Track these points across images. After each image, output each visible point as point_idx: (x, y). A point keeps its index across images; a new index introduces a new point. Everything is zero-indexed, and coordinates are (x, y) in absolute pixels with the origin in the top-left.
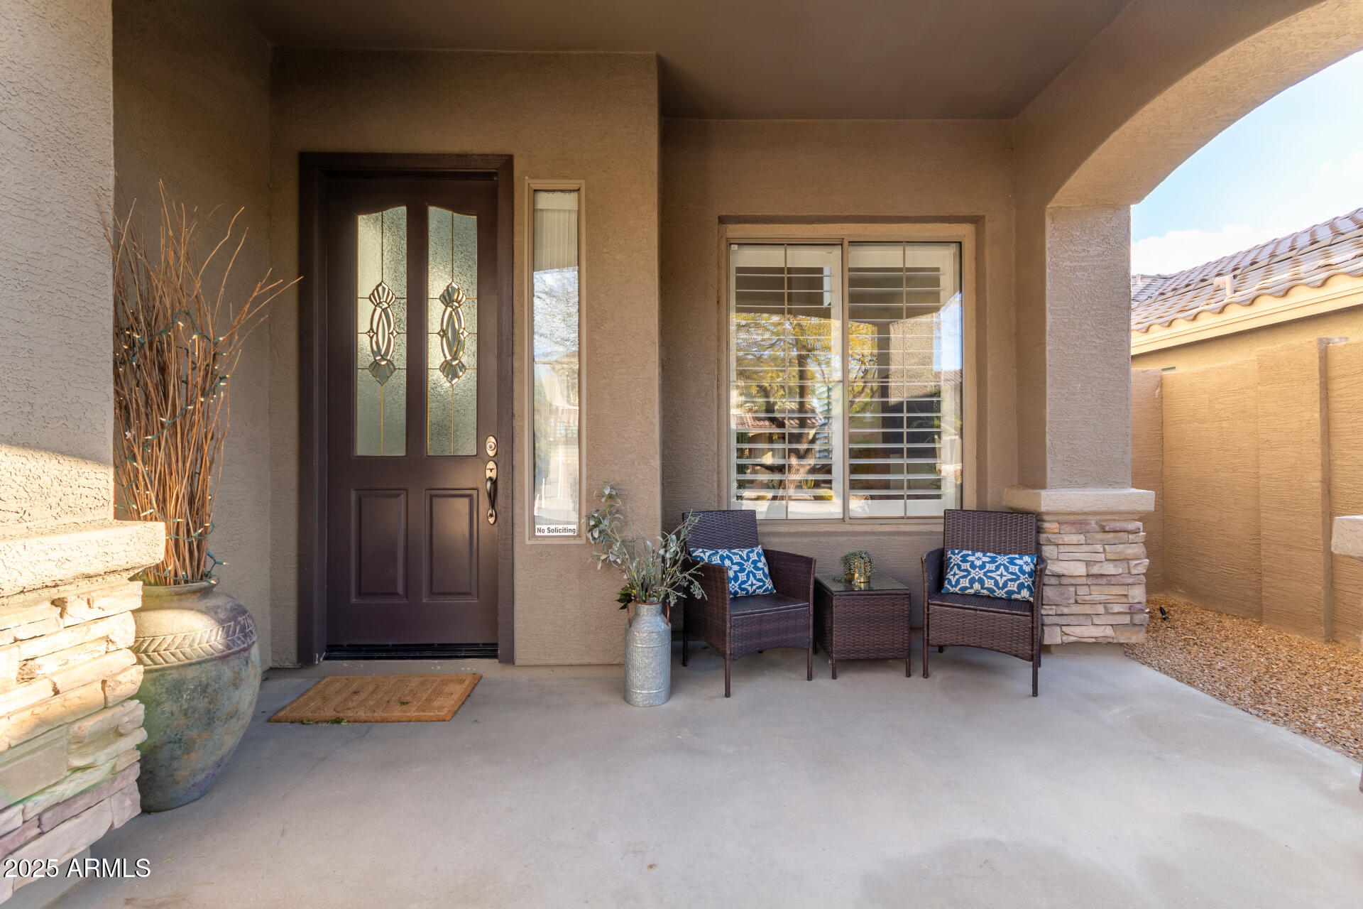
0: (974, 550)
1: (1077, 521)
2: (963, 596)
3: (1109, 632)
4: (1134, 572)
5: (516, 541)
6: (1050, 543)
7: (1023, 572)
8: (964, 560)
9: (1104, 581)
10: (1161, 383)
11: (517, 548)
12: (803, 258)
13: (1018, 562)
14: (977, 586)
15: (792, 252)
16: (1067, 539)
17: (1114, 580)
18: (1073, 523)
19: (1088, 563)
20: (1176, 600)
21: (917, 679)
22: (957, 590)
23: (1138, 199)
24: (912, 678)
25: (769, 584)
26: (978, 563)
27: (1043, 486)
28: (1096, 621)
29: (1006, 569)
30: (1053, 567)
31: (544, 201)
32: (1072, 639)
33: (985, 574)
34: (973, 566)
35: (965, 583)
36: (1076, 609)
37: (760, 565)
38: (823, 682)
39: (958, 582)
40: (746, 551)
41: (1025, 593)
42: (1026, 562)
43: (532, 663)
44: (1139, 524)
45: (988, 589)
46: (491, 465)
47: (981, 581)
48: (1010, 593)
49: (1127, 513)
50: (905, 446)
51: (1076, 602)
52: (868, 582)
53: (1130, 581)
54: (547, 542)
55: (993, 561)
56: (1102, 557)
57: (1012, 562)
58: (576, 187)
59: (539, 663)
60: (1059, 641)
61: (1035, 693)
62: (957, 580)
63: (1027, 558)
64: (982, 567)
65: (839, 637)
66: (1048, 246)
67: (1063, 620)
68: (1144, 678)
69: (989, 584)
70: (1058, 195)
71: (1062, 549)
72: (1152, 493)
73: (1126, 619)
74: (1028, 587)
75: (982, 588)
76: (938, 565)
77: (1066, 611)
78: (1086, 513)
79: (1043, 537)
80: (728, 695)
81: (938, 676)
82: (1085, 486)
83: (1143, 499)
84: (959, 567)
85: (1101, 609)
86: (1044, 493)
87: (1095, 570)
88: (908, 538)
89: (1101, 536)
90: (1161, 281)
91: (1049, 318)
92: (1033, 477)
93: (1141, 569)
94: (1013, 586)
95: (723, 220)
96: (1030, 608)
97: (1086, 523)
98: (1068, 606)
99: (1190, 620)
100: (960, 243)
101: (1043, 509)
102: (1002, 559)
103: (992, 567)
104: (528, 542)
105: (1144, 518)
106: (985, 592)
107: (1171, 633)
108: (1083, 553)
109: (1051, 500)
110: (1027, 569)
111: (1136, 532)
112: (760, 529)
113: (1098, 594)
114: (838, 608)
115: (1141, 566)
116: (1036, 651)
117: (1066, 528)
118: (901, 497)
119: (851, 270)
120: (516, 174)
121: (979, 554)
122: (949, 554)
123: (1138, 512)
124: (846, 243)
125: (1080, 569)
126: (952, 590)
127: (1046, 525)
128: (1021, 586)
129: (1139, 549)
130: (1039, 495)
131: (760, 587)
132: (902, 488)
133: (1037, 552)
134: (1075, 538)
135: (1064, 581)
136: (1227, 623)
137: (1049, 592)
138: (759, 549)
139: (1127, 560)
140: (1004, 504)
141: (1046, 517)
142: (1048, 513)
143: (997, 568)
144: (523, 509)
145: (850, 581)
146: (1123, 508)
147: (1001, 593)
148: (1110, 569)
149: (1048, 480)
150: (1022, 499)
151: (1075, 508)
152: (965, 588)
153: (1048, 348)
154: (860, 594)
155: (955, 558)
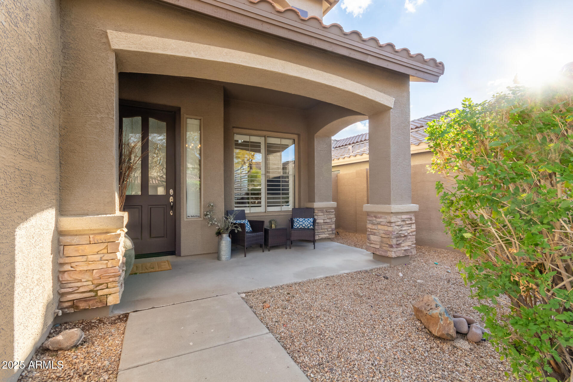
0: (300, 218)
1: (321, 210)
2: (298, 229)
3: (328, 235)
4: (333, 221)
5: (182, 219)
6: (316, 215)
7: (311, 222)
8: (298, 220)
9: (327, 224)
10: (337, 176)
11: (182, 222)
12: (254, 139)
13: (310, 220)
14: (301, 226)
15: (252, 137)
16: (320, 214)
17: (329, 223)
18: (320, 210)
19: (324, 220)
20: (340, 231)
21: (288, 250)
22: (296, 227)
23: (333, 136)
24: (287, 249)
25: (251, 229)
26: (301, 221)
27: (314, 202)
28: (325, 233)
29: (307, 221)
30: (317, 221)
31: (189, 121)
32: (321, 238)
33: (303, 223)
34: (300, 222)
35: (298, 226)
36: (321, 231)
37: (248, 224)
38: (267, 253)
39: (297, 226)
40: (244, 220)
41: (312, 227)
42: (312, 220)
43: (187, 255)
44: (334, 210)
45: (304, 227)
46: (171, 198)
47: (302, 225)
48: (308, 227)
49: (332, 208)
50: (281, 192)
51: (321, 229)
52: (276, 227)
53: (332, 223)
54: (191, 220)
55: (304, 220)
56: (326, 218)
57: (308, 220)
58: (200, 118)
59: (189, 255)
60: (318, 238)
61: (314, 248)
62: (296, 225)
63: (312, 219)
64: (302, 221)
65: (271, 241)
66: (315, 144)
67: (319, 234)
68: (335, 244)
69: (304, 225)
70: (317, 133)
71: (319, 217)
72: (336, 203)
73: (331, 232)
74: (312, 225)
75: (302, 226)
76: (292, 222)
77: (319, 231)
78: (323, 208)
79: (315, 214)
80: (245, 256)
81: (293, 249)
82: (323, 201)
83: (334, 204)
84: (297, 222)
85: (326, 230)
86: (315, 203)
87: (325, 221)
88: (283, 216)
89: (326, 213)
90: (336, 142)
91: (316, 162)
92: (312, 199)
93: (334, 221)
94: (309, 225)
95: (233, 127)
96: (314, 230)
97: (323, 210)
98: (319, 230)
99: (343, 234)
100: (294, 140)
101: (315, 207)
102: (306, 219)
103: (304, 221)
104: (185, 220)
105: (335, 208)
106: (303, 227)
107: (339, 237)
108: (322, 217)
109: (317, 205)
110: (312, 221)
111: (333, 212)
112: (246, 215)
113: (326, 227)
114: (270, 233)
115: (334, 220)
116: (314, 241)
117: (319, 212)
118: (280, 206)
119: (268, 143)
120: (182, 113)
121: (301, 219)
122: (294, 219)
123: (333, 208)
124: (266, 137)
125: (322, 221)
126: (295, 228)
127: (315, 211)
128: (311, 225)
129: (333, 216)
130: (314, 204)
131: (249, 230)
132: (280, 203)
133: (313, 217)
134: (321, 214)
135: (319, 224)
136: (350, 234)
137: (316, 227)
138: (247, 220)
139: (331, 218)
140: (305, 207)
141: (315, 209)
142: (316, 208)
143: (305, 221)
144: (184, 210)
145: (271, 227)
146: (331, 206)
147: (306, 227)
148: (328, 221)
149: (316, 200)
150: (309, 205)
151: (321, 207)
152: (298, 227)
153: (315, 169)
154: (274, 229)
155: (295, 220)
